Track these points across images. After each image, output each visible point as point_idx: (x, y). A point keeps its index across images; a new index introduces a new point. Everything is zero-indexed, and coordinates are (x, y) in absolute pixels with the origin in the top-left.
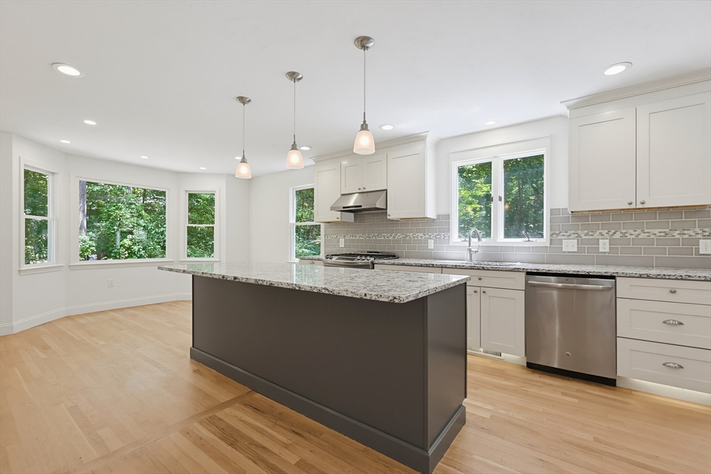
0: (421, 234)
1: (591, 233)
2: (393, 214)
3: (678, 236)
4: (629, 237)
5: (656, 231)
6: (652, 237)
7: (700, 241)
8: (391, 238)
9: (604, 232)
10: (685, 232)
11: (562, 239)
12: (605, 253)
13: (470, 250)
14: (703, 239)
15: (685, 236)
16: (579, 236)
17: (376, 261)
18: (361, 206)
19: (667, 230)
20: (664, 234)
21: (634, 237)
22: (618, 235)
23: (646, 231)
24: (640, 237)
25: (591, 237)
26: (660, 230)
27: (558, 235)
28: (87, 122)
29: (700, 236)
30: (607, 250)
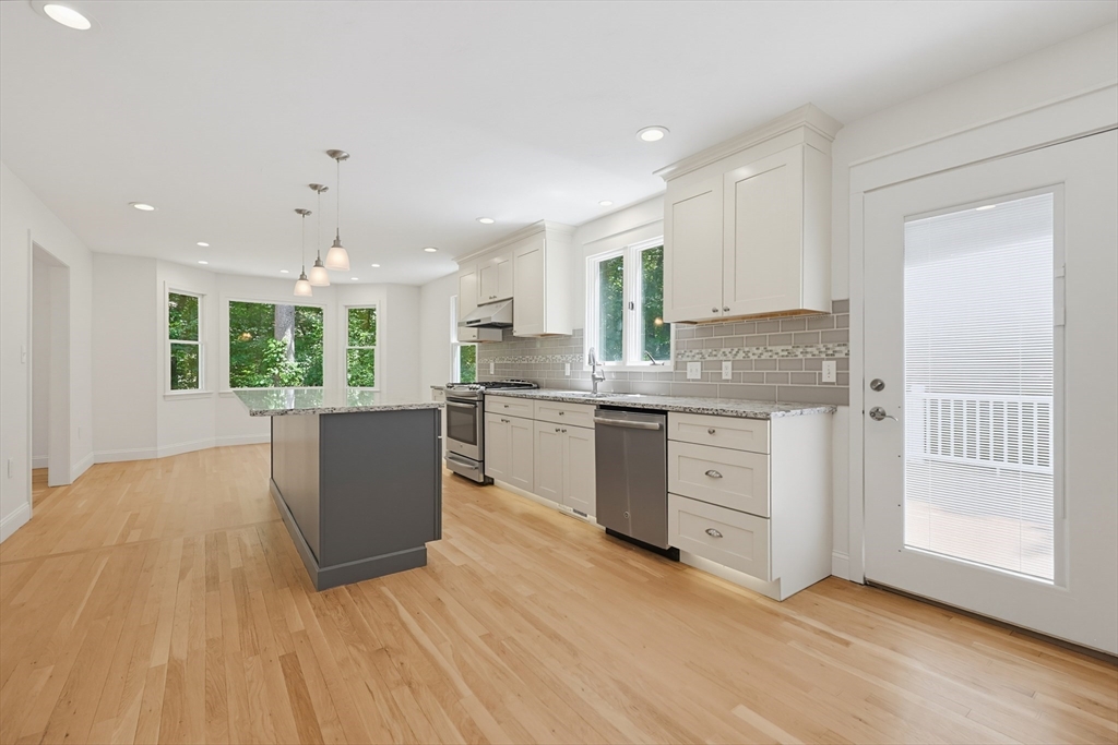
0: (559, 356)
1: (714, 353)
2: (518, 331)
3: (801, 356)
4: (753, 357)
5: (778, 349)
6: (775, 357)
7: (824, 362)
8: (533, 362)
9: (727, 350)
10: (809, 350)
11: (686, 362)
12: (727, 381)
13: (593, 376)
14: (828, 359)
15: (809, 356)
16: (703, 357)
17: (489, 390)
18: (479, 321)
19: (790, 347)
20: (786, 353)
21: (756, 357)
22: (741, 355)
23: (769, 348)
24: (763, 357)
25: (715, 358)
26: (783, 347)
27: (683, 355)
28: (200, 244)
29: (823, 356)
30: (730, 377)
